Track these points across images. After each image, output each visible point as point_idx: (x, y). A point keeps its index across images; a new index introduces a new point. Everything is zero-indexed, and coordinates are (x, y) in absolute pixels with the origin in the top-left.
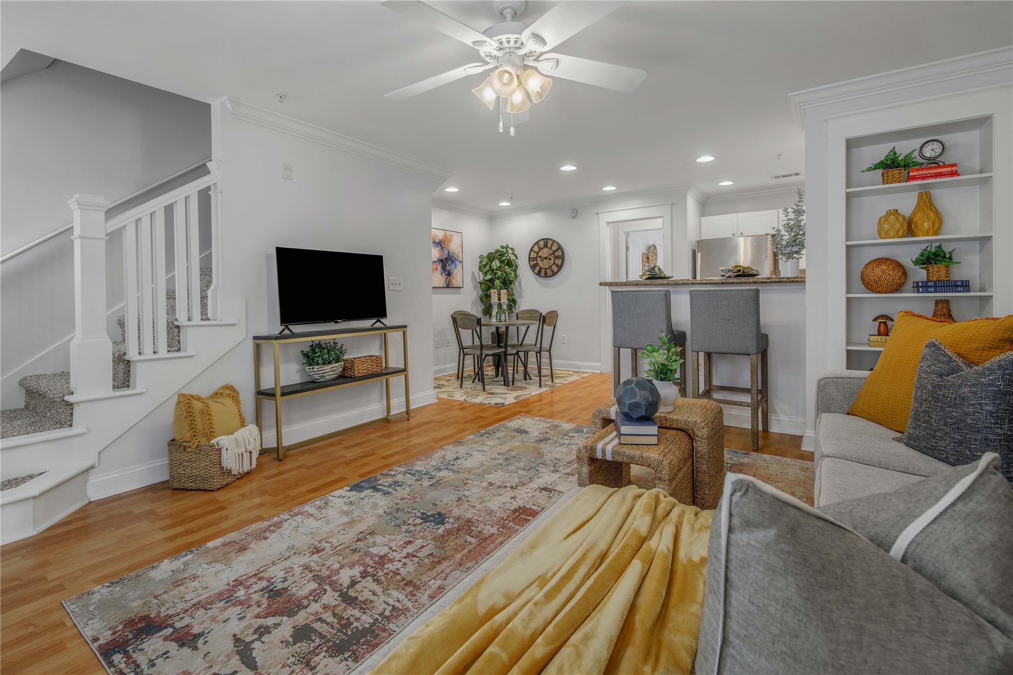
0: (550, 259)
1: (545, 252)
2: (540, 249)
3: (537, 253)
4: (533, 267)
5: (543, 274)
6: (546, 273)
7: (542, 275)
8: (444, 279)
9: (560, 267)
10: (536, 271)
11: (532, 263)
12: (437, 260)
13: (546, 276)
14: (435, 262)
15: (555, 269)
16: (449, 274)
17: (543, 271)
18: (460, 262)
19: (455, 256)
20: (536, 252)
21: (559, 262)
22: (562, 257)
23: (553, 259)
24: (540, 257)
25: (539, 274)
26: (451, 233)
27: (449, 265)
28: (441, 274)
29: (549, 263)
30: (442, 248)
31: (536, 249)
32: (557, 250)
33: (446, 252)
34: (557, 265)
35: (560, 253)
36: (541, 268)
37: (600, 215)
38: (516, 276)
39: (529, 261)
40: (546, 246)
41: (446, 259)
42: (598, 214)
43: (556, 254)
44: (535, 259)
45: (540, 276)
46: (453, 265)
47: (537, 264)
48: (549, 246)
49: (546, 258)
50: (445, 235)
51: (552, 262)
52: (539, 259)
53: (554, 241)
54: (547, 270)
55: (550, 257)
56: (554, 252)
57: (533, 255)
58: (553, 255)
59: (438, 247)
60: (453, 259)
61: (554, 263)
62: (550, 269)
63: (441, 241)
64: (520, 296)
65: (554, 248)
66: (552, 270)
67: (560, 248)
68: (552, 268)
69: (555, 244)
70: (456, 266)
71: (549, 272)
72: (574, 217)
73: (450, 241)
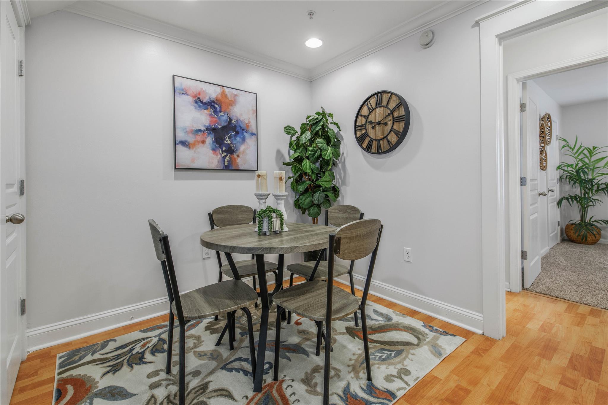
0: (386, 124)
1: (378, 115)
2: (371, 110)
3: (367, 117)
4: (360, 140)
5: (374, 149)
6: (379, 146)
7: (373, 151)
8: (219, 157)
9: (402, 136)
10: (365, 145)
11: (359, 134)
12: (203, 128)
13: (379, 151)
14: (200, 131)
15: (393, 138)
16: (230, 150)
17: (375, 144)
18: (253, 134)
19: (243, 126)
20: (364, 116)
21: (399, 127)
22: (406, 119)
23: (390, 123)
24: (371, 123)
25: (368, 149)
26: (235, 92)
27: (230, 138)
28: (213, 150)
29: (383, 131)
30: (216, 112)
31: (365, 111)
32: (398, 107)
33: (225, 118)
34: (397, 133)
35: (402, 111)
36: (372, 140)
37: (482, 24)
38: (337, 155)
39: (355, 131)
40: (379, 104)
41: (223, 128)
42: (477, 23)
43: (396, 114)
44: (364, 126)
45: (371, 152)
46: (238, 139)
47: (365, 135)
48: (384, 103)
49: (379, 123)
50: (223, 94)
51: (389, 127)
52: (369, 127)
53: (392, 94)
54: (381, 142)
55: (386, 120)
56: (393, 111)
57: (361, 121)
58: (390, 118)
59: (206, 109)
60: (238, 129)
61: (392, 129)
62: (385, 140)
63: (213, 102)
64: (344, 183)
65: (392, 105)
66: (388, 141)
67: (402, 103)
68: (389, 137)
69: (394, 98)
70: (244, 139)
71: (384, 145)
72: (427, 45)
73: (232, 103)
